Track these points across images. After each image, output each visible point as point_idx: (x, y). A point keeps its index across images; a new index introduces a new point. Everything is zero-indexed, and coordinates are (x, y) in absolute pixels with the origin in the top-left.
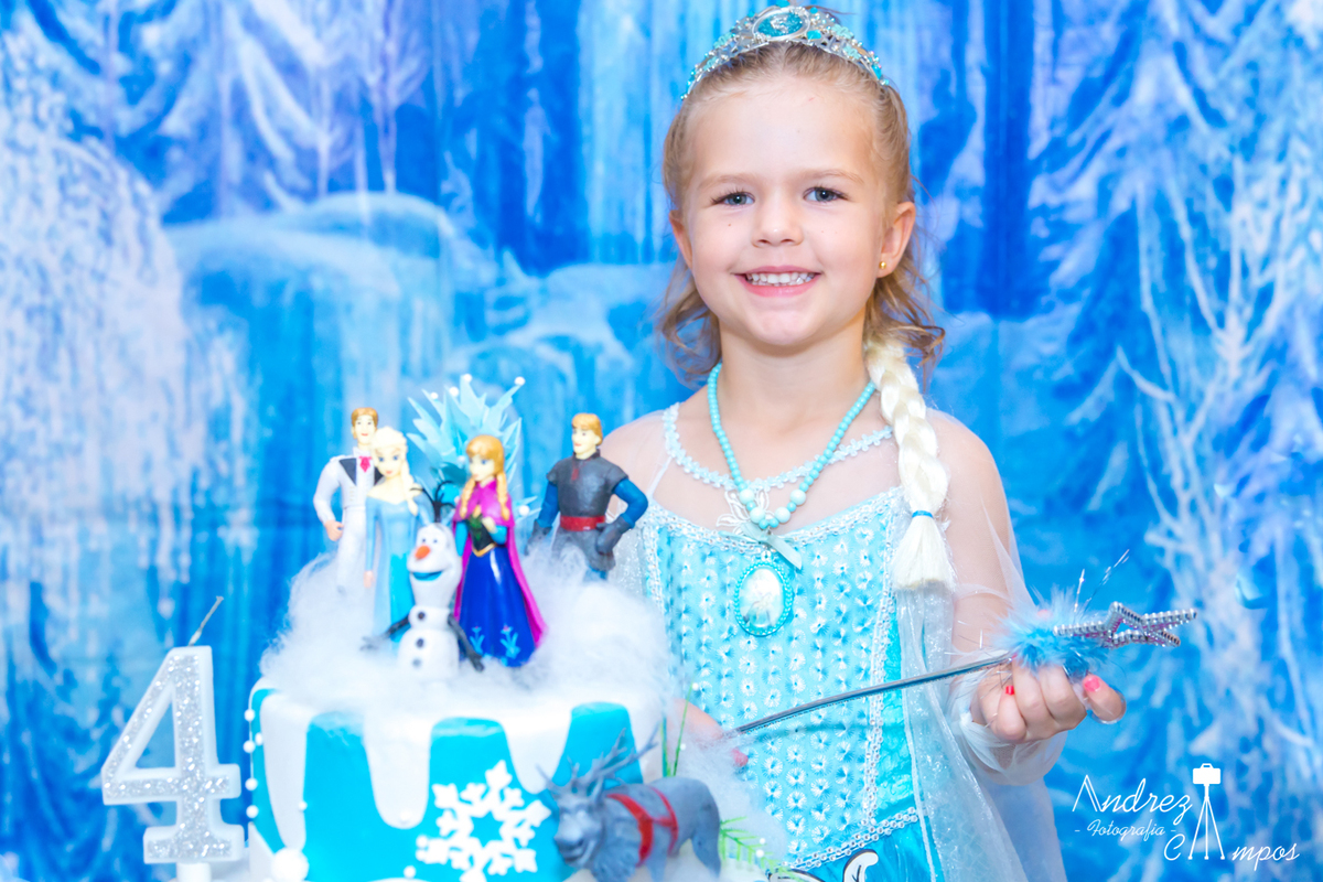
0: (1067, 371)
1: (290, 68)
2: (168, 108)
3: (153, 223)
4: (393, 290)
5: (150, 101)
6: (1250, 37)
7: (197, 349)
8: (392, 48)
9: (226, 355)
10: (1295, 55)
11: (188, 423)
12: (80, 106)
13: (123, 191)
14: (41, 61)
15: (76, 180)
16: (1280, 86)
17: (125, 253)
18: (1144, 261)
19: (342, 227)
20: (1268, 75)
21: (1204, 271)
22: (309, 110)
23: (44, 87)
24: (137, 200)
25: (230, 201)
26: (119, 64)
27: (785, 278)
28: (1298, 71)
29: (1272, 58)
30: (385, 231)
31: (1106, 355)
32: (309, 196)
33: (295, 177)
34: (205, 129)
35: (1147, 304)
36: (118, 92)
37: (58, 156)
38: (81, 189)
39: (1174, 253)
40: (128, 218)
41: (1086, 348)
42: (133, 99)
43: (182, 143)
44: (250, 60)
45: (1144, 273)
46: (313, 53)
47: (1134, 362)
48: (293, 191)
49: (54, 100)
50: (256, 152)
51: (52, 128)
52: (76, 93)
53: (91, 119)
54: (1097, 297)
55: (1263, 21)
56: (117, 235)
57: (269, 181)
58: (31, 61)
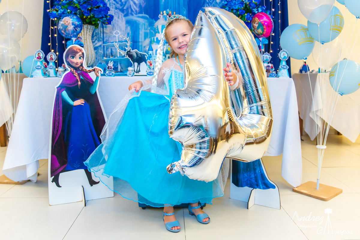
1: (135, 3)
3: (123, 17)
4: (144, 22)
5: (123, 6)
7: (126, 27)
8: (144, 2)
9: (129, 28)
11: (126, 34)
12: (117, 6)
13: (120, 14)
15: (116, 13)
17: (120, 19)
19: (139, 17)
22: (136, 7)
23: (113, 5)
24: (121, 15)
25: (130, 15)
26: (120, 3)
27: (184, 46)
30: (143, 17)
32: (136, 14)
33: (135, 13)
34: (127, 8)
37: (114, 11)
38: (116, 14)
40: (120, 16)
42: (121, 6)
43: (125, 10)
44: (132, 3)
46: (137, 2)
48: (135, 14)
49: (114, 6)
50: (132, 10)
51: (114, 8)
52: (116, 5)
53: (117, 7)
56: (119, 18)
57: (133, 13)
58: (112, 3)
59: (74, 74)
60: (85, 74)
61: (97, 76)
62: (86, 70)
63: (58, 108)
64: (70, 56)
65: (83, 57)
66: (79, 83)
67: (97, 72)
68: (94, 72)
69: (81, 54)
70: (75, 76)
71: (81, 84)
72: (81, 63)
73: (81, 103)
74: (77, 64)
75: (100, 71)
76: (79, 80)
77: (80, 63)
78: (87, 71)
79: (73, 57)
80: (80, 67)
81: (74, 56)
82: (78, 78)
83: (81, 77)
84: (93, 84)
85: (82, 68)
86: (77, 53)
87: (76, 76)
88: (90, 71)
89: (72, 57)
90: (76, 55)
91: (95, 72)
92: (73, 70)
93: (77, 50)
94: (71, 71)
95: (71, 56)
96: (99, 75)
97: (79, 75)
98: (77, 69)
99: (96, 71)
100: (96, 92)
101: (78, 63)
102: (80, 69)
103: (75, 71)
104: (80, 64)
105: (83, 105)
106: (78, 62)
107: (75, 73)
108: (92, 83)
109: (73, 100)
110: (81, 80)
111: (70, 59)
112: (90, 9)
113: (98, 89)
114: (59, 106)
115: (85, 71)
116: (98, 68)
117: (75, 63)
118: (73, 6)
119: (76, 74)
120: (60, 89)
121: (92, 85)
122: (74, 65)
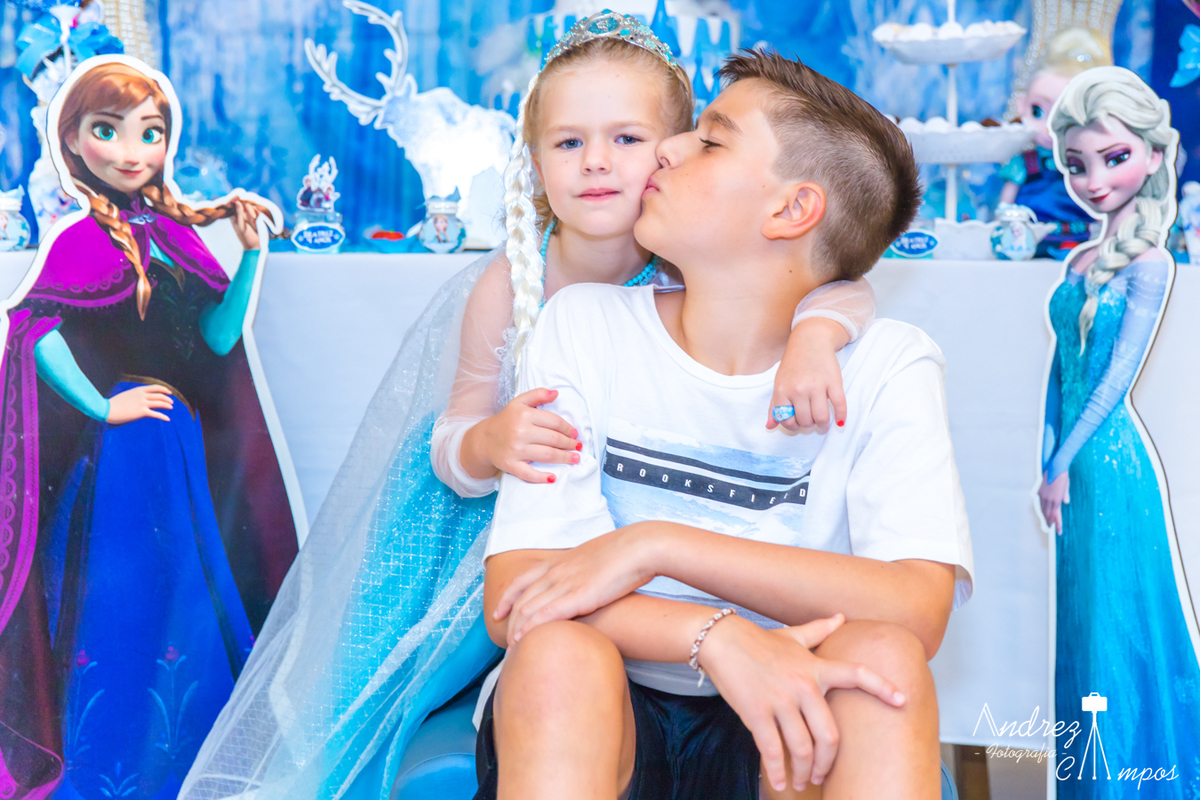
59: (113, 234)
60: (177, 233)
61: (249, 249)
62: (180, 206)
63: (12, 435)
64: (87, 120)
65: (167, 132)
66: (143, 287)
67: (246, 222)
68: (228, 222)
69: (155, 112)
70: (119, 245)
71: (153, 291)
72: (156, 163)
73: (153, 409)
74: (128, 171)
75: (262, 217)
76: (140, 270)
77: (149, 166)
78: (188, 213)
79: (107, 130)
80: (145, 190)
81: (111, 120)
82: (135, 257)
83: (155, 252)
84: (226, 295)
85: (162, 197)
86: (131, 102)
87: (125, 241)
88: (208, 219)
89: (97, 131)
90: (120, 118)
91: (236, 222)
92: (104, 210)
93: (127, 85)
94: (93, 210)
95: (94, 125)
96: (258, 244)
97: (139, 234)
98: (128, 202)
99: (242, 216)
100: (240, 344)
101: (134, 164)
102: (149, 202)
103: (115, 213)
104: (146, 175)
105: (166, 418)
106: (134, 159)
107: (117, 225)
108: (220, 288)
109: (108, 390)
110: (153, 269)
111: (88, 140)
113: (253, 326)
114: (20, 420)
115: (176, 212)
116: (252, 197)
117: (120, 164)
119: (122, 235)
120: (28, 320)
121: (219, 298)
122: (111, 177)
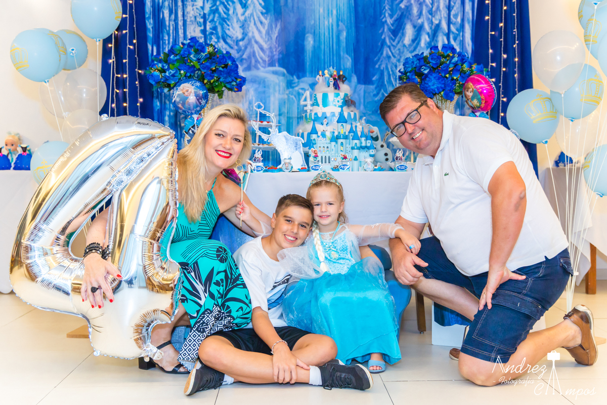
0: (375, 92)
1: (262, 49)
2: (243, 55)
4: (277, 81)
5: (240, 53)
6: (399, 45)
8: (277, 46)
10: (405, 48)
14: (224, 47)
16: (403, 52)
18: (385, 77)
19: (269, 72)
20: (401, 51)
21: (393, 78)
22: (264, 54)
25: (253, 68)
26: (236, 47)
28: (405, 50)
29: (402, 48)
30: (275, 73)
31: (380, 90)
32: (264, 67)
33: (262, 64)
34: (249, 57)
35: (386, 83)
36: (236, 51)
39: (389, 75)
41: (378, 89)
42: (238, 53)
43: (245, 59)
44: (256, 47)
45: (385, 78)
46: (265, 46)
47: (384, 91)
48: (262, 67)
50: (257, 61)
54: (379, 82)
55: (400, 43)
57: (259, 65)
112: (214, 68)
118: (188, 65)
